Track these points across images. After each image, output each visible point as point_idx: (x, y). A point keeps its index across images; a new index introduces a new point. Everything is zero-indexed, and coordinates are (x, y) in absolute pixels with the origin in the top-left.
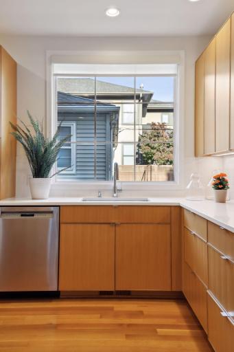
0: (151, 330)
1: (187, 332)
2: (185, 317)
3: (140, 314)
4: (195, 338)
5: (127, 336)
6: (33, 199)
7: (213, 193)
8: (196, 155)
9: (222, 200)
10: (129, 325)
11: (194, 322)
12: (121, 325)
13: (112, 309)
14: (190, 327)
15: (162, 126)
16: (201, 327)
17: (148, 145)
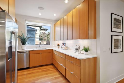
0: (49, 70)
1: (54, 69)
2: (54, 67)
3: (46, 68)
4: (55, 70)
5: (45, 72)
6: (22, 49)
7: (57, 47)
8: (54, 40)
9: (59, 48)
10: (45, 70)
11: (55, 67)
12: (43, 70)
13: (41, 68)
14: (55, 68)
15: (44, 33)
16: (56, 68)
17: (42, 36)
